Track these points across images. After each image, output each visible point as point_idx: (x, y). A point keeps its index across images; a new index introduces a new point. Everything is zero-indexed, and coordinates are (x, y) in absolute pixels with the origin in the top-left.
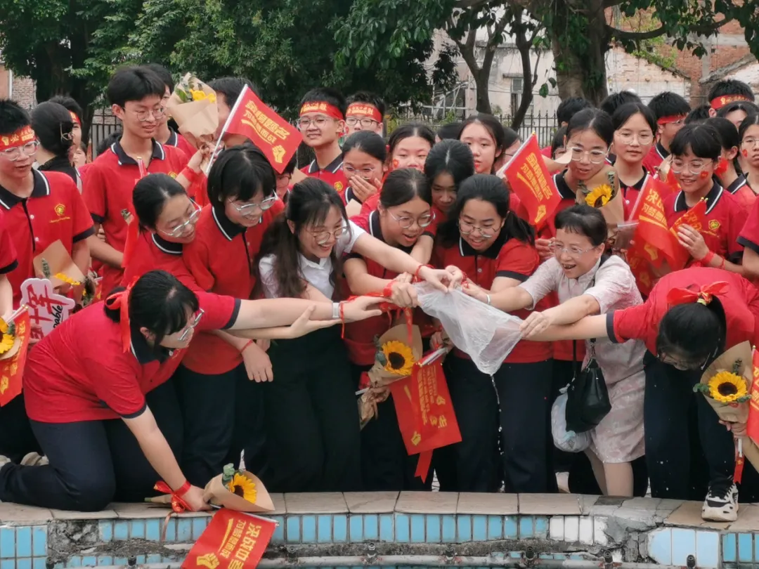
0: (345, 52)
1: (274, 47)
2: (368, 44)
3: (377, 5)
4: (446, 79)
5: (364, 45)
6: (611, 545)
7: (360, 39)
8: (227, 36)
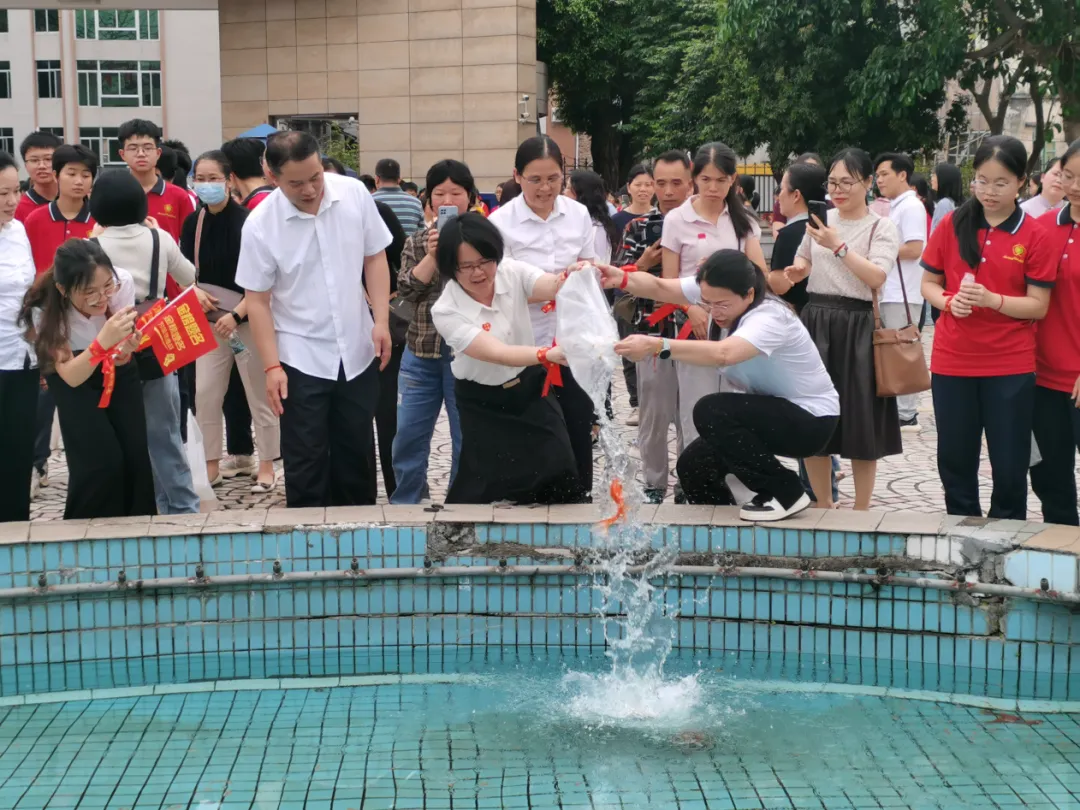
0: (859, 102)
1: (793, 101)
2: (881, 95)
3: (891, 58)
4: (957, 127)
5: (877, 95)
6: (968, 565)
7: (873, 90)
8: (752, 91)
